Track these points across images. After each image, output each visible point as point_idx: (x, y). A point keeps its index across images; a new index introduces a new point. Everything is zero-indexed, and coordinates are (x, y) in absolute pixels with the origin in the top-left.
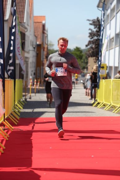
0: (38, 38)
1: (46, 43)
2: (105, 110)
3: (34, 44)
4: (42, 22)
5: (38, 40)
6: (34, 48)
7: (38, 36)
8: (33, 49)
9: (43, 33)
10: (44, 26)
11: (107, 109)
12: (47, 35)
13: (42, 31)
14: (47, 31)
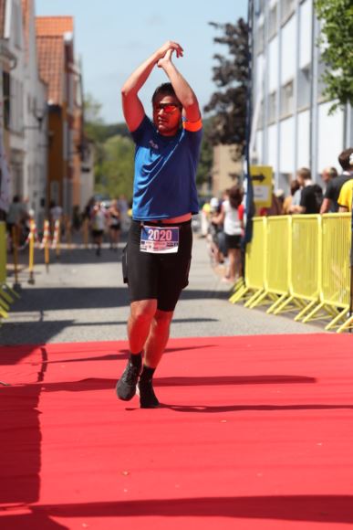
0: (51, 88)
1: (75, 103)
2: (271, 313)
3: (40, 106)
4: (61, 37)
5: (51, 93)
6: (40, 120)
7: (51, 83)
8: (37, 124)
9: (68, 71)
10: (68, 49)
11: (277, 311)
12: (80, 77)
13: (62, 66)
14: (80, 66)
